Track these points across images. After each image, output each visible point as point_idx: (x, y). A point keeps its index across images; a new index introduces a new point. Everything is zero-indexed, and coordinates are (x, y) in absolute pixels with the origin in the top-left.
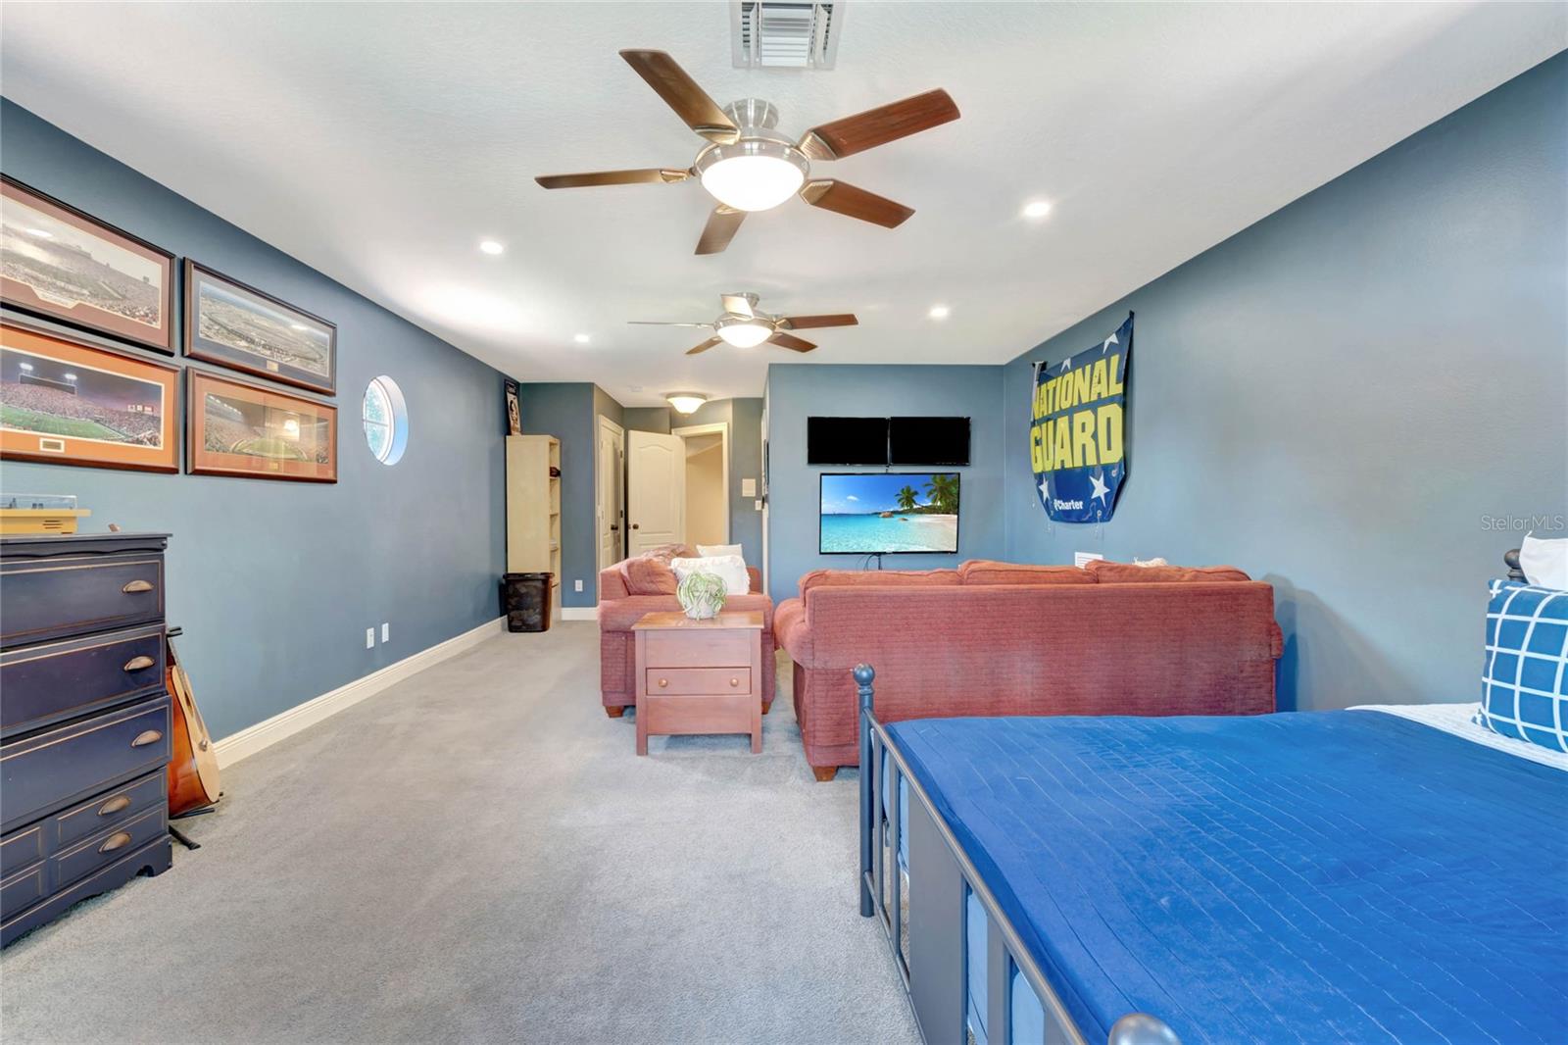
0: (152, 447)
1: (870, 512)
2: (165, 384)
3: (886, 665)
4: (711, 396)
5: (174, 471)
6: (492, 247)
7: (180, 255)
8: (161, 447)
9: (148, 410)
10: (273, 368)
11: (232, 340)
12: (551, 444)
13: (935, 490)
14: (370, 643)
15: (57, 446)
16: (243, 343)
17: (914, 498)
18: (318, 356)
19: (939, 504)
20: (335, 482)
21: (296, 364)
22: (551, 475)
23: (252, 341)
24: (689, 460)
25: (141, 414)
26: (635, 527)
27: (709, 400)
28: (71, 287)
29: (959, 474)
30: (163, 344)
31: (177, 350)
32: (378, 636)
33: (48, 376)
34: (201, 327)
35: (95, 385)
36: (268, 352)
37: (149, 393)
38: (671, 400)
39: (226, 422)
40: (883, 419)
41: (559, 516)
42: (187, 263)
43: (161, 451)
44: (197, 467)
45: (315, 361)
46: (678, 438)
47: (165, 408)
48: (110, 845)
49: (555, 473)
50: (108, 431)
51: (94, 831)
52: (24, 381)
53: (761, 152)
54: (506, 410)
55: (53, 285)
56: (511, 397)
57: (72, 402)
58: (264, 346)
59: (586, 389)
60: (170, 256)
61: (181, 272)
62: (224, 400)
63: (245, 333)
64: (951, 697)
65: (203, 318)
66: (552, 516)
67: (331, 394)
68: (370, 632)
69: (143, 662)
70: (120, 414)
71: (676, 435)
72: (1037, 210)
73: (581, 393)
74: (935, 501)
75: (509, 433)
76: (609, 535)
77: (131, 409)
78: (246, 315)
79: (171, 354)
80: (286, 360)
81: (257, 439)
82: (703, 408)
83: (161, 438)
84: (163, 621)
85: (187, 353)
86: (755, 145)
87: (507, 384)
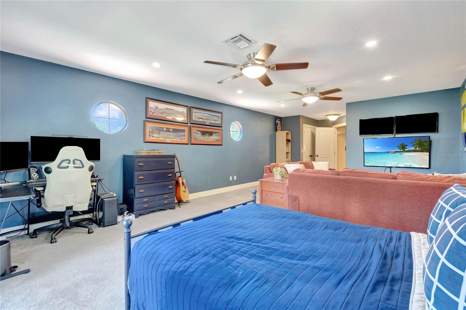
0: (184, 140)
1: (385, 152)
2: (186, 129)
3: (308, 197)
4: (341, 114)
5: (188, 144)
6: (240, 92)
7: (189, 106)
8: (185, 140)
9: (183, 134)
10: (208, 124)
11: (199, 119)
12: (287, 133)
13: (416, 144)
14: (231, 179)
15: (169, 141)
16: (202, 120)
17: (406, 147)
18: (218, 120)
19: (418, 149)
20: (222, 145)
21: (213, 122)
22: (287, 141)
23: (203, 119)
24: (338, 135)
25: (182, 135)
26: (317, 156)
27: (341, 116)
28: (172, 116)
29: (430, 137)
30: (187, 122)
31: (189, 123)
32: (233, 178)
33: (168, 130)
34: (193, 118)
35: (175, 131)
36: (207, 121)
37: (184, 131)
38: (327, 117)
39: (198, 135)
40: (392, 117)
41: (290, 153)
42: (191, 107)
43: (185, 141)
44: (192, 143)
45: (217, 121)
46: (334, 128)
47: (186, 133)
48: (165, 202)
49: (288, 141)
50: (177, 138)
51: (163, 200)
52: (165, 131)
53: (252, 65)
54: (276, 125)
55: (169, 116)
56: (277, 122)
57: (172, 134)
58: (206, 119)
59: (298, 117)
60: (188, 107)
61: (190, 109)
62: (197, 131)
63: (202, 118)
64: (328, 210)
65: (193, 116)
66: (287, 153)
67: (221, 127)
68: (231, 177)
69: (171, 175)
70: (179, 135)
71: (334, 127)
72: (371, 44)
73: (297, 118)
74: (416, 148)
75: (277, 131)
76: (309, 158)
77: (181, 134)
78: (202, 114)
79: (188, 124)
80: (211, 121)
81: (204, 137)
82: (338, 119)
83: (186, 138)
84: (174, 169)
85: (191, 123)
86: (250, 64)
87: (276, 118)
